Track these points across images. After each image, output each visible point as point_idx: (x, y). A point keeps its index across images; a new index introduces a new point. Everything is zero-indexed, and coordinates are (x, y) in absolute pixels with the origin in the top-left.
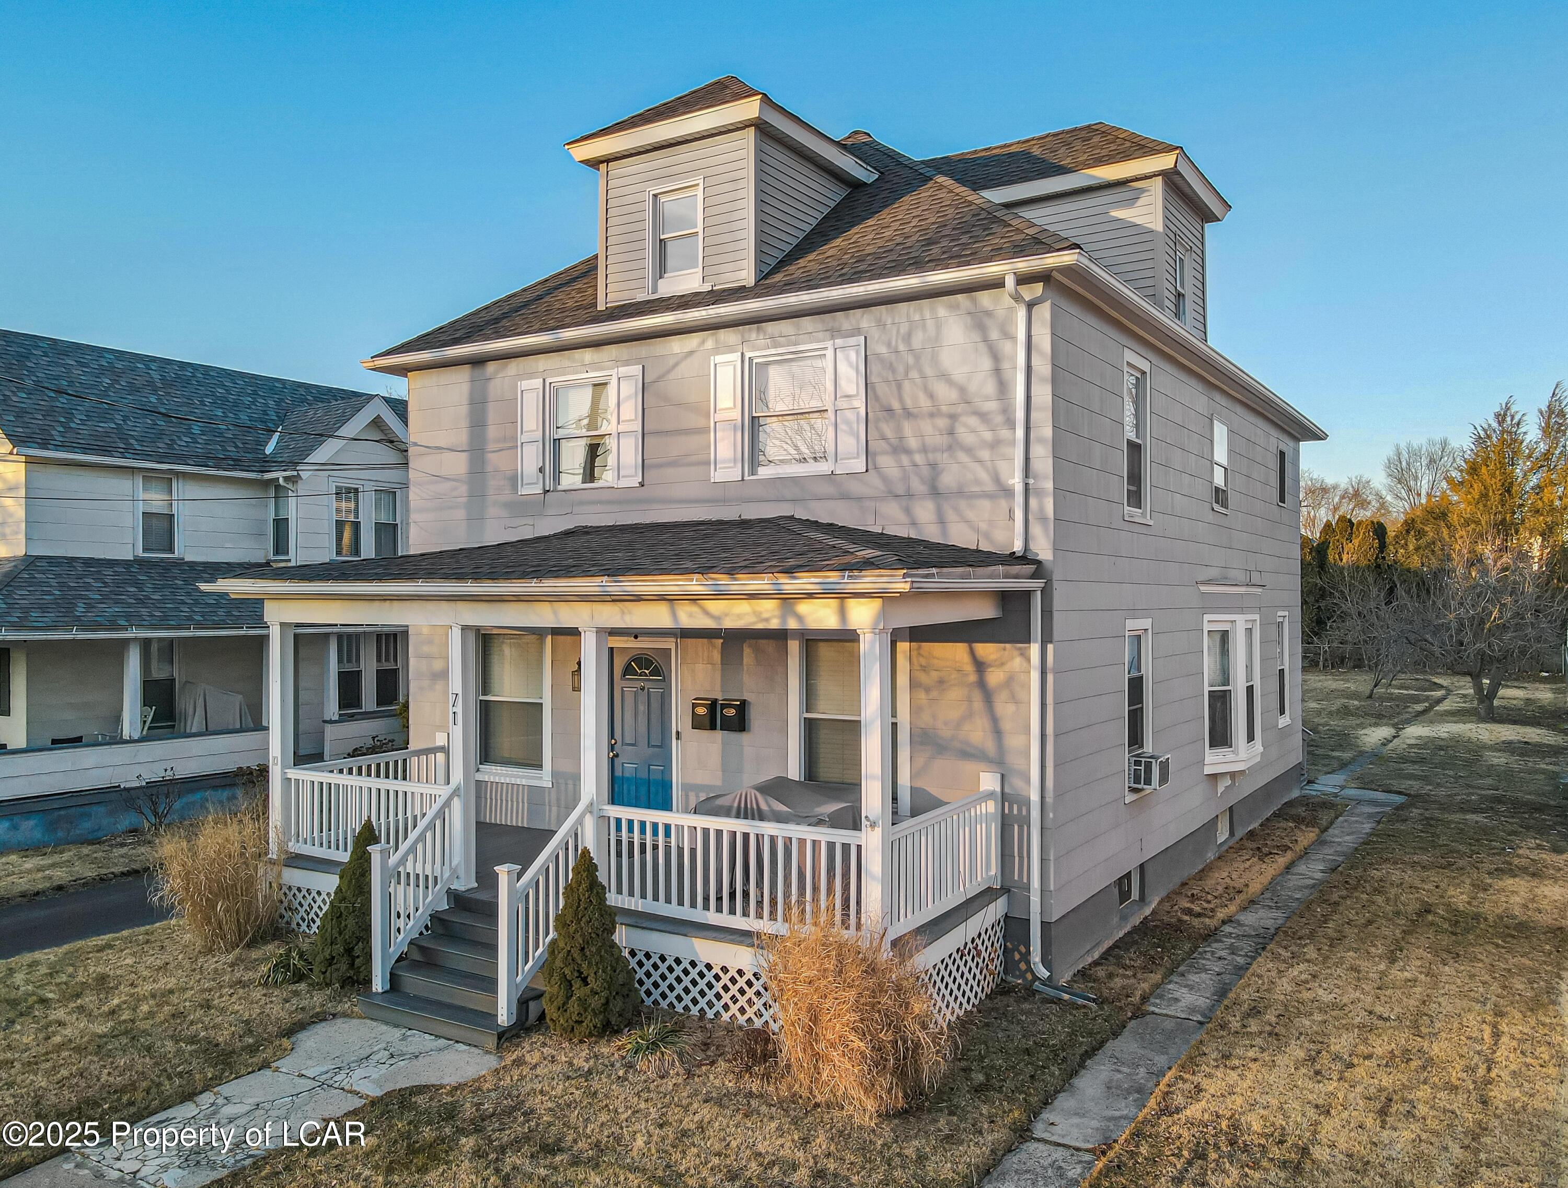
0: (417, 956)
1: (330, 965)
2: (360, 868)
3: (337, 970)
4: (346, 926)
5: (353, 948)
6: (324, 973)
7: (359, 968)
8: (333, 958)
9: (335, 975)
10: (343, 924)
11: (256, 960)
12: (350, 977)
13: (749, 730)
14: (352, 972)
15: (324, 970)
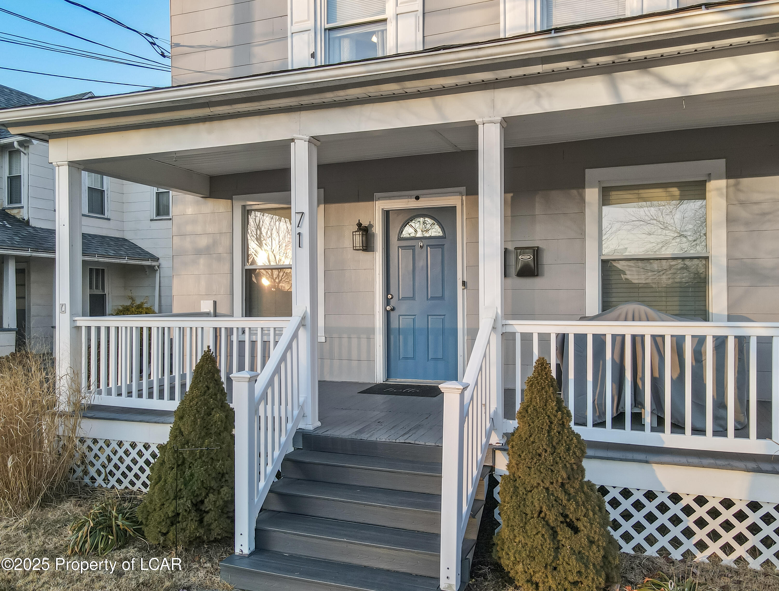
0: (276, 506)
1: (172, 524)
2: (205, 404)
3: (184, 530)
4: (192, 475)
5: (202, 502)
6: (164, 534)
7: (209, 525)
8: (178, 514)
9: (181, 536)
10: (188, 473)
11: (57, 522)
12: (199, 537)
13: (542, 275)
14: (202, 531)
15: (164, 531)
